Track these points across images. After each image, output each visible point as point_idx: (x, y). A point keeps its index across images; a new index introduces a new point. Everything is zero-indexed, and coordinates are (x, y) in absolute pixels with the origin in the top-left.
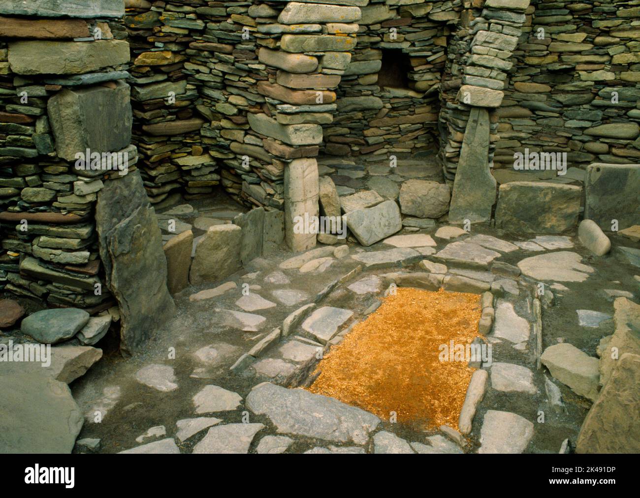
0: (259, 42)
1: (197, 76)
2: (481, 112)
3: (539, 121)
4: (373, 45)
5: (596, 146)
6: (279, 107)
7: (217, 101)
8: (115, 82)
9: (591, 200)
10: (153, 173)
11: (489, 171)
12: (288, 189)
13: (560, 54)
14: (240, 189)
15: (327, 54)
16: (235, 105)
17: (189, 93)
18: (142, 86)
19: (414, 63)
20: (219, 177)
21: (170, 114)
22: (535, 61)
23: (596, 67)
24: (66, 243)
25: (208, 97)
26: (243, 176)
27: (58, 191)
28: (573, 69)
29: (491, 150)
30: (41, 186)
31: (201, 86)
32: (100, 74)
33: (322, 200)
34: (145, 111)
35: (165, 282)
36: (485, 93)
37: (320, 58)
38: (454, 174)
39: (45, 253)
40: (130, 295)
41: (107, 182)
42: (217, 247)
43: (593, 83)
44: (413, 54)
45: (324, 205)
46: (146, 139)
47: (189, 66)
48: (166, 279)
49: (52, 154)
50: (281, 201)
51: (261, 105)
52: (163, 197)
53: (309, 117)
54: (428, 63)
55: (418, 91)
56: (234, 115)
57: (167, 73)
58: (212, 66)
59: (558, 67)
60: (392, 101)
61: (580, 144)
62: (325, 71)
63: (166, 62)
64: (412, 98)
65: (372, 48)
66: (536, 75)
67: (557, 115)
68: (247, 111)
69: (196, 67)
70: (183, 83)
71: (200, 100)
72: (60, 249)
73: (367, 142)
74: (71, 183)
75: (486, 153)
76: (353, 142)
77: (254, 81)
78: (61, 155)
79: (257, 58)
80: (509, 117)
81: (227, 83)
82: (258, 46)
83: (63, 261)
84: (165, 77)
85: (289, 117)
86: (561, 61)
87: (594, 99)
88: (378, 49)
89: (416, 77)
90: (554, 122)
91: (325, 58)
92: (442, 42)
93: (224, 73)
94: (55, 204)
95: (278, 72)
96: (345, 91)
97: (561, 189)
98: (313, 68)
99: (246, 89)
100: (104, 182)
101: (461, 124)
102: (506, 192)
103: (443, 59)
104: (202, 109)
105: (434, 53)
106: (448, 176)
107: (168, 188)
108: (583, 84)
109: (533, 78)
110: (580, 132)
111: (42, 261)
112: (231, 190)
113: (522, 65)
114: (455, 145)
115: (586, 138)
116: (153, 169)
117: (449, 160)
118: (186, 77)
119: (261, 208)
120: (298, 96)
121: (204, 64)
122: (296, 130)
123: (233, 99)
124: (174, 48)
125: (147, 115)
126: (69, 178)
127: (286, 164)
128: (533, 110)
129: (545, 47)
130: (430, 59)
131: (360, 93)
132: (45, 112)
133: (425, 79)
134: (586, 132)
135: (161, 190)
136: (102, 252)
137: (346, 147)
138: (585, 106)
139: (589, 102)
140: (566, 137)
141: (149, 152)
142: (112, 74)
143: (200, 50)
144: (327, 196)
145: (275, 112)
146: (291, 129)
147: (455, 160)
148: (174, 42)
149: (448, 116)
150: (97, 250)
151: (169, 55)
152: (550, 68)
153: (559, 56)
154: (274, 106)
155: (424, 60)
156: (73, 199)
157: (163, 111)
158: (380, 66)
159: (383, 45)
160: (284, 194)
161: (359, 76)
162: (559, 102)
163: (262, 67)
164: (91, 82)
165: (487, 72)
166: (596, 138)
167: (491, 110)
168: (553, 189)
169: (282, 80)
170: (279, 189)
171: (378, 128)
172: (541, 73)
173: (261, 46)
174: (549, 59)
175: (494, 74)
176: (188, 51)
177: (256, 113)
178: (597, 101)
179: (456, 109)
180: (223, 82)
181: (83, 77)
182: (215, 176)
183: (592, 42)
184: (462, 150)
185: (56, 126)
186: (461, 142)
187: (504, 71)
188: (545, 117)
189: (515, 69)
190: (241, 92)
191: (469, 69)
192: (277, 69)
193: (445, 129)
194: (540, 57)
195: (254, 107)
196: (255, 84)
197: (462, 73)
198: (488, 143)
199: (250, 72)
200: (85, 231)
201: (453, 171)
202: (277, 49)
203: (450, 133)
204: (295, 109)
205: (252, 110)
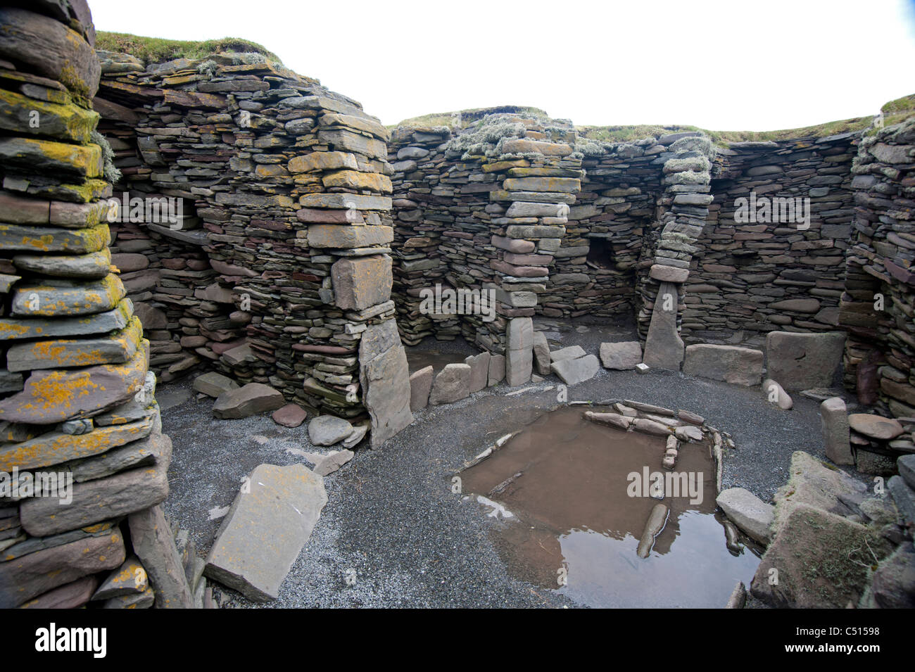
0: (492, 231)
1: (448, 255)
2: (670, 286)
3: (725, 296)
4: (583, 235)
5: (779, 318)
6: (504, 278)
7: (462, 273)
8: (381, 255)
9: (772, 363)
10: (413, 324)
11: (676, 334)
12: (509, 339)
13: (744, 242)
14: (475, 338)
15: (542, 240)
16: (473, 277)
17: (441, 267)
18: (408, 261)
19: (616, 248)
20: (460, 329)
21: (427, 281)
22: (721, 247)
23: (777, 252)
24: (335, 369)
25: (455, 270)
26: (478, 329)
27: (334, 331)
28: (756, 254)
29: (679, 317)
30: (323, 326)
31: (450, 263)
32: (370, 249)
33: (535, 350)
34: (409, 279)
35: (408, 404)
36: (673, 270)
37: (536, 243)
38: (646, 335)
39: (321, 376)
40: (379, 411)
41: (370, 326)
42: (451, 380)
43: (774, 266)
44: (614, 242)
45: (537, 353)
46: (409, 299)
47: (442, 248)
48: (409, 401)
49: (332, 304)
50: (504, 349)
51: (492, 277)
52: (419, 341)
53: (526, 287)
54: (628, 248)
55: (619, 270)
56: (472, 284)
57: (427, 253)
58: (459, 248)
59: (741, 252)
60: (597, 277)
61: (764, 316)
62: (541, 252)
63: (425, 245)
64: (613, 275)
65: (582, 238)
66: (723, 259)
67: (742, 291)
68: (482, 281)
69: (447, 249)
70: (437, 260)
71: (449, 273)
72: (332, 373)
73: (576, 308)
74: (344, 325)
75: (675, 320)
76: (565, 308)
77: (487, 259)
78: (338, 305)
79: (490, 243)
80: (697, 292)
81: (469, 260)
82: (492, 234)
83: (333, 382)
84: (425, 255)
85: (511, 286)
86: (744, 247)
87: (776, 278)
88: (587, 238)
89: (617, 258)
90: (739, 297)
91: (540, 243)
92: (639, 232)
93: (467, 254)
94: (331, 340)
95: (505, 253)
96: (559, 270)
97: (744, 352)
98: (532, 250)
99: (482, 265)
100: (367, 326)
101: (652, 295)
102: (692, 352)
103: (640, 245)
104: (451, 279)
105: (632, 241)
106: (641, 337)
107: (422, 335)
108: (765, 266)
109: (719, 261)
110: (764, 306)
111: (318, 381)
112: (468, 339)
113: (709, 251)
114: (647, 312)
115: (769, 311)
116: (412, 320)
117: (642, 323)
118: (440, 256)
119: (488, 353)
120: (519, 270)
121: (453, 247)
122: (517, 295)
123: (473, 272)
124: (432, 235)
125: (411, 282)
126: (342, 321)
127: (508, 321)
128: (720, 286)
129: (730, 237)
130: (629, 245)
131: (572, 271)
132: (329, 274)
133: (624, 261)
134: (769, 305)
135: (418, 336)
136: (362, 377)
137: (559, 311)
138: (768, 284)
139: (771, 281)
140: (751, 310)
141: (410, 308)
142: (379, 249)
143: (451, 237)
144: (539, 346)
145: (502, 282)
146: (512, 294)
147: (647, 324)
148: (432, 231)
149: (641, 288)
150: (358, 376)
151: (428, 240)
152: (735, 252)
153: (743, 244)
154: (501, 277)
155: (624, 247)
156: (343, 337)
157: (422, 279)
158: (588, 251)
159: (591, 234)
160: (506, 344)
161: (571, 258)
162: (743, 280)
163: (493, 249)
164: (363, 254)
165: (675, 254)
166: (780, 311)
167: (677, 285)
168: (737, 351)
169: (507, 258)
170: (502, 339)
171: (586, 298)
172: (727, 257)
173: (494, 234)
174: (734, 246)
175: (681, 255)
176: (442, 237)
177: (488, 283)
178: (779, 281)
179: (648, 284)
180: (465, 260)
181: (356, 250)
182: (457, 328)
183: (772, 233)
184: (653, 316)
185: (336, 284)
186: (652, 310)
187: (690, 254)
188: (730, 293)
189: (703, 253)
190: (478, 267)
191: (658, 252)
192: (505, 250)
193: (640, 299)
194: (725, 244)
195: (486, 278)
196: (488, 261)
197: (653, 254)
198: (676, 311)
199: (486, 253)
200: (351, 361)
201: (645, 332)
202: (504, 236)
203: (643, 303)
204: (515, 280)
205: (486, 280)
